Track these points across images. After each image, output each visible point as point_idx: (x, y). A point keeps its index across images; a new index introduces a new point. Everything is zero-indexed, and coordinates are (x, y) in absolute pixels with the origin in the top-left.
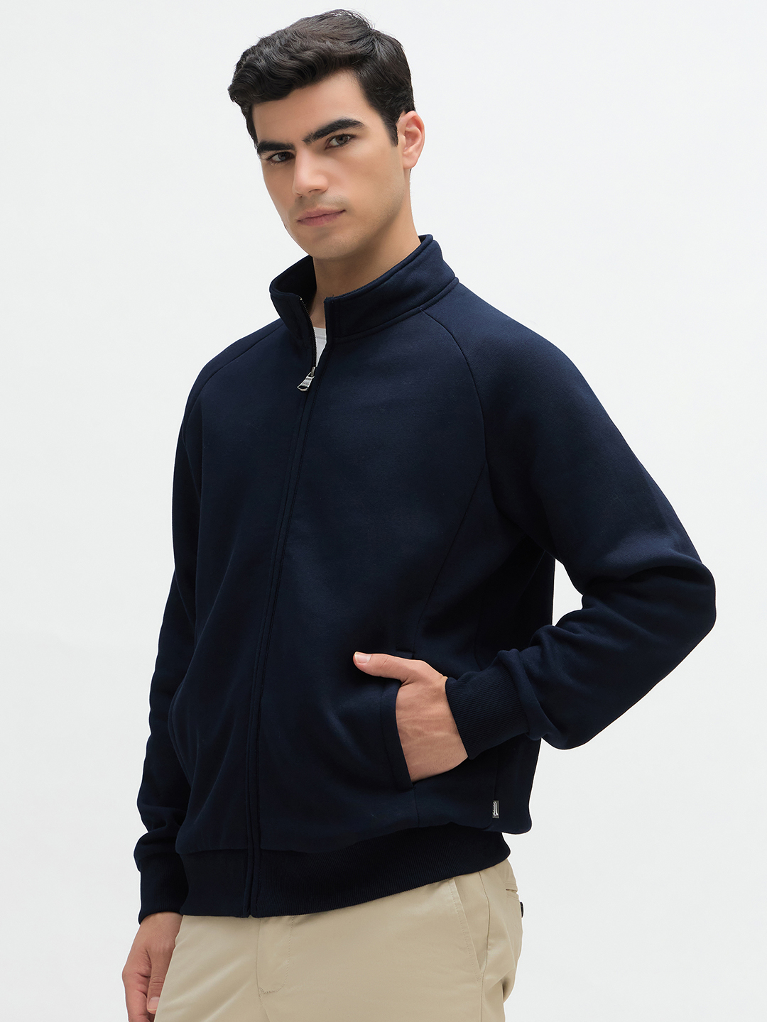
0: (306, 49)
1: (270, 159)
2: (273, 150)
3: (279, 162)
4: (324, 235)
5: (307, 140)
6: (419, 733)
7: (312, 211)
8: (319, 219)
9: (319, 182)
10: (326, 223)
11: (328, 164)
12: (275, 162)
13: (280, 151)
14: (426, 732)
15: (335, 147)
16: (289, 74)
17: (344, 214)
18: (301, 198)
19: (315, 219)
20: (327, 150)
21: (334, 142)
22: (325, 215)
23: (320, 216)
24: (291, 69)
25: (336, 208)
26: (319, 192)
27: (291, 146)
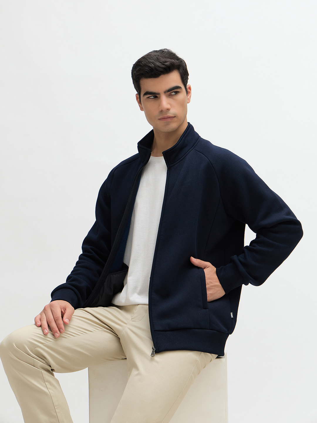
0: (166, 62)
1: (149, 97)
2: (150, 94)
3: (153, 98)
4: (168, 124)
5: (165, 92)
6: (211, 283)
7: (166, 116)
8: (167, 119)
9: (168, 106)
10: (169, 120)
11: (171, 100)
13: (153, 95)
14: (213, 283)
15: (173, 95)
16: (161, 70)
17: (175, 118)
18: (162, 111)
20: (170, 96)
21: (173, 94)
22: (169, 118)
24: (162, 68)
25: (173, 116)
27: (159, 94)
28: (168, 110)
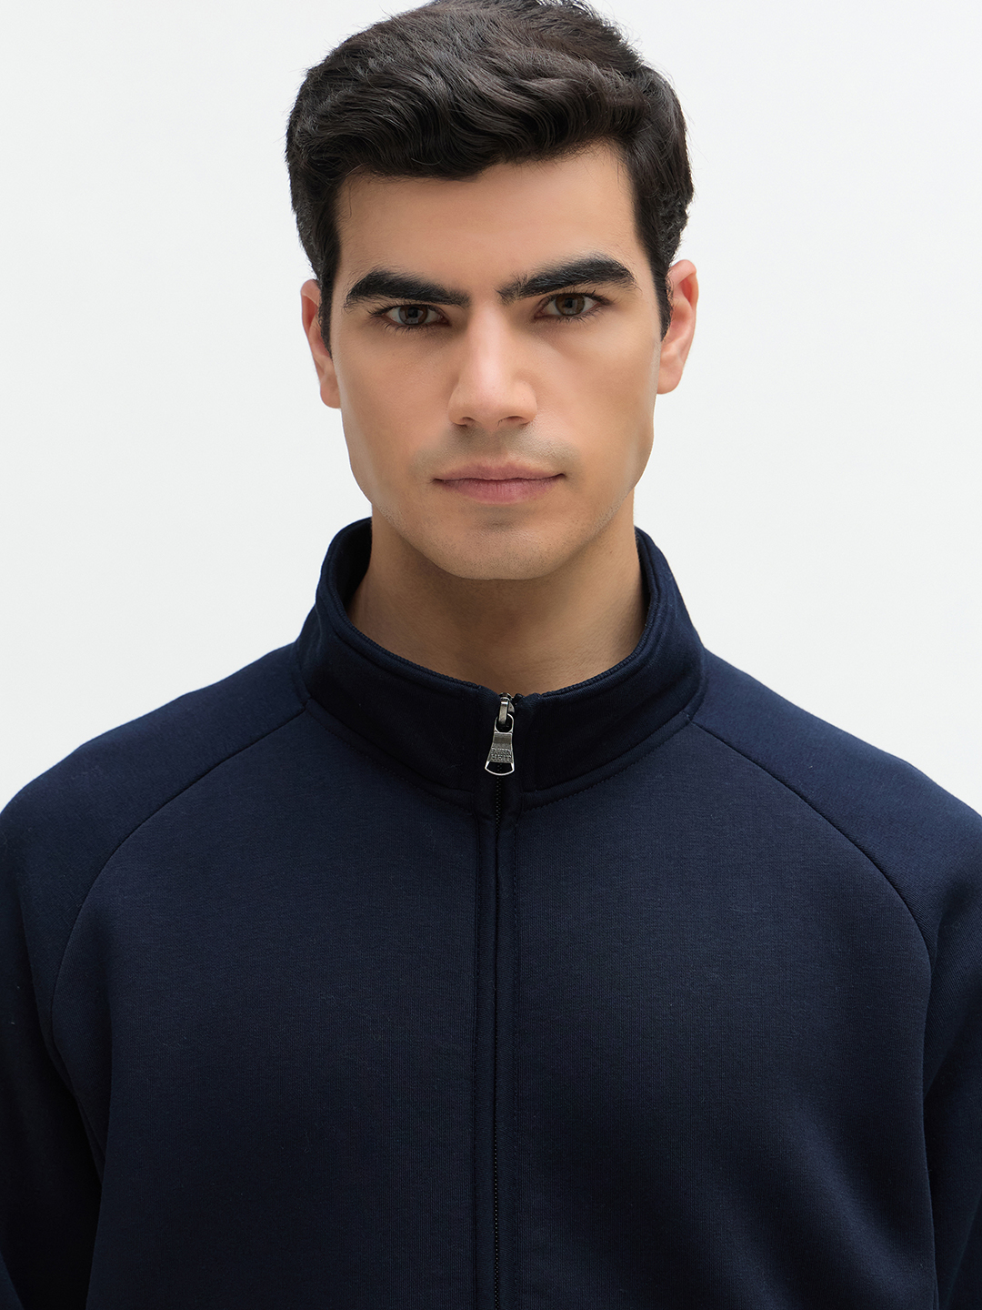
0: (540, 73)
1: (381, 314)
4: (500, 524)
5: (507, 294)
7: (491, 463)
8: (501, 485)
9: (520, 398)
11: (541, 355)
12: (392, 323)
13: (408, 301)
16: (502, 126)
17: (560, 483)
19: (493, 486)
23: (507, 481)
24: (510, 112)
25: (549, 468)
26: (518, 423)
27: (461, 300)
28: (516, 421)
